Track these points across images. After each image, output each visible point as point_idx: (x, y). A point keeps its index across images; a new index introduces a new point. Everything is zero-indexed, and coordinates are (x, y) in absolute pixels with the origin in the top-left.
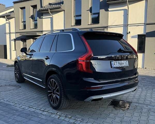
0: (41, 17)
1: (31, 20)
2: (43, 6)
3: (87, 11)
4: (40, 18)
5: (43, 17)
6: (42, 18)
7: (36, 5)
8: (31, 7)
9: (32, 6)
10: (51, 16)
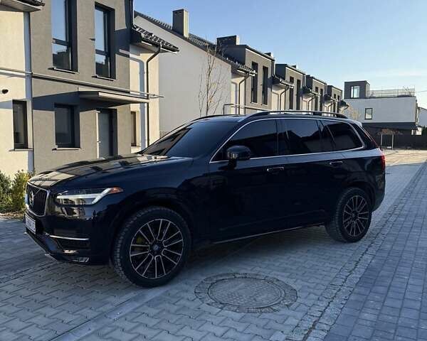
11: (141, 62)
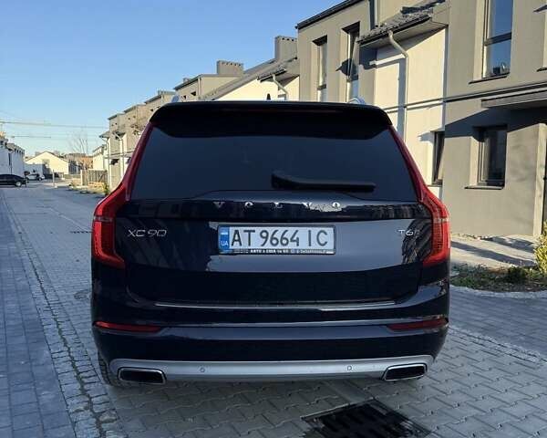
0: (371, 63)
1: (343, 77)
2: (376, 23)
3: (538, 11)
4: (367, 67)
5: (378, 63)
6: (374, 66)
7: (358, 24)
8: (342, 31)
9: (346, 30)
10: (401, 56)
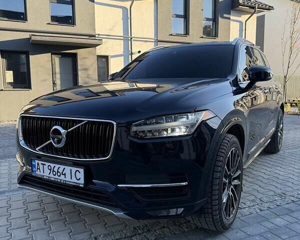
11: (241, 22)
